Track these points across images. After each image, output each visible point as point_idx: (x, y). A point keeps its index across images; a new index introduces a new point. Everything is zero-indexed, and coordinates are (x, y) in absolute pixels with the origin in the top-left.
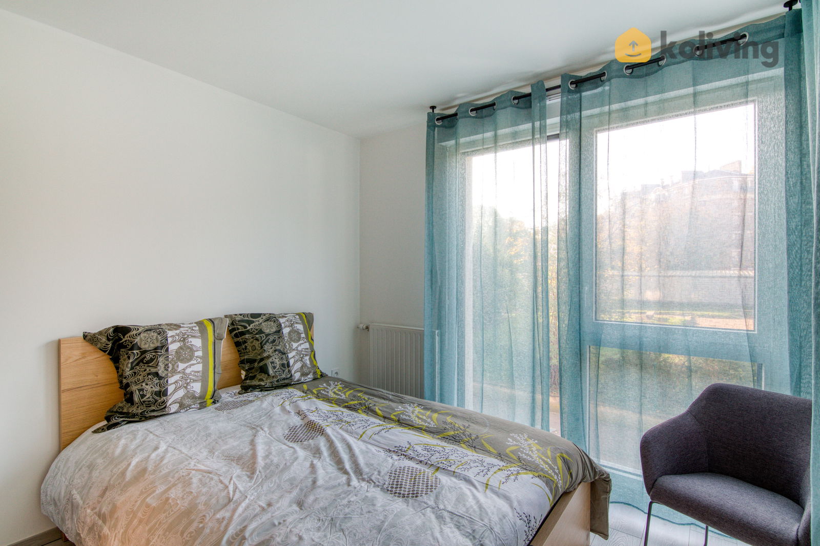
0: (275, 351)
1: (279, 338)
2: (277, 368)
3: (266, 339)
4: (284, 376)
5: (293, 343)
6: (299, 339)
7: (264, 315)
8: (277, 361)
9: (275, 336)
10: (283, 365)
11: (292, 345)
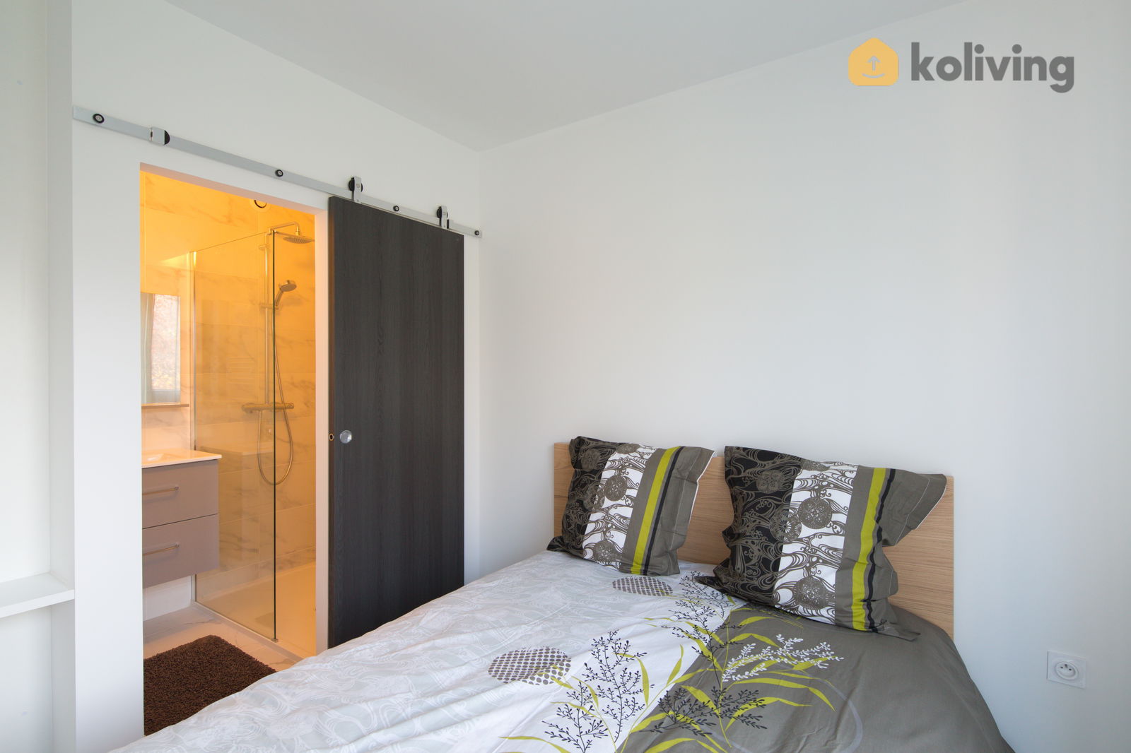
0: (758, 528)
1: (777, 506)
2: (752, 562)
3: (753, 503)
4: (756, 583)
5: (803, 526)
6: (825, 521)
7: (781, 458)
8: (755, 548)
9: (770, 501)
10: (766, 562)
11: (800, 530)
